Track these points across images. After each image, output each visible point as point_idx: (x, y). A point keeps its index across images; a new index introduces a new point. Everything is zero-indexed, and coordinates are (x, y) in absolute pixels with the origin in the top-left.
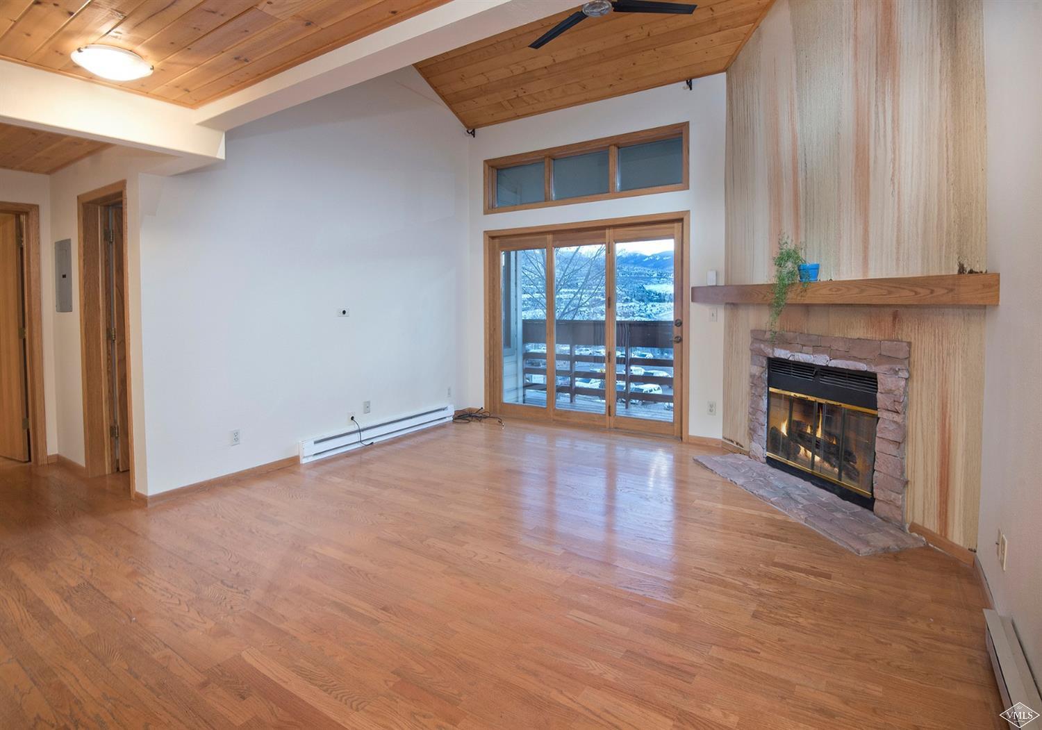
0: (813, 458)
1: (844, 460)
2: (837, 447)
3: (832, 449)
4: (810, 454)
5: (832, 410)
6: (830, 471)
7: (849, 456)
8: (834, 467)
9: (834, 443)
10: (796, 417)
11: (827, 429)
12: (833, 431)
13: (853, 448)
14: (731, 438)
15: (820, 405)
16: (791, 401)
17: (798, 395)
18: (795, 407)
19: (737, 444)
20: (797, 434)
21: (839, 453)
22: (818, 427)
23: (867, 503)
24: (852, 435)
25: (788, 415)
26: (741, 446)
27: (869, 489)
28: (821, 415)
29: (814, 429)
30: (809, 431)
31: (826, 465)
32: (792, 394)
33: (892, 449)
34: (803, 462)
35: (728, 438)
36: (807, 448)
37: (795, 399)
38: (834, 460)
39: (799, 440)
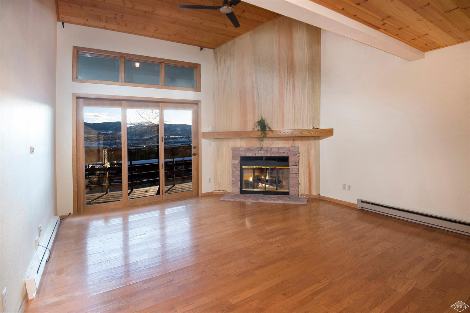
0: (265, 186)
1: (278, 183)
2: (275, 180)
3: (273, 181)
4: (264, 185)
5: (272, 169)
6: (273, 188)
7: (280, 182)
8: (275, 186)
9: (274, 179)
10: (256, 174)
11: (271, 176)
12: (273, 176)
13: (281, 179)
14: (219, 190)
15: (267, 169)
16: (254, 169)
17: (257, 167)
18: (256, 171)
19: (223, 191)
20: (258, 180)
21: (277, 182)
22: (267, 176)
23: (287, 193)
24: (281, 176)
25: (253, 173)
26: (226, 191)
27: (288, 189)
28: (268, 172)
29: (265, 177)
30: (263, 177)
31: (271, 187)
32: (254, 167)
33: (295, 176)
34: (261, 188)
35: (218, 190)
36: (262, 183)
37: (256, 168)
38: (274, 184)
39: (259, 181)
